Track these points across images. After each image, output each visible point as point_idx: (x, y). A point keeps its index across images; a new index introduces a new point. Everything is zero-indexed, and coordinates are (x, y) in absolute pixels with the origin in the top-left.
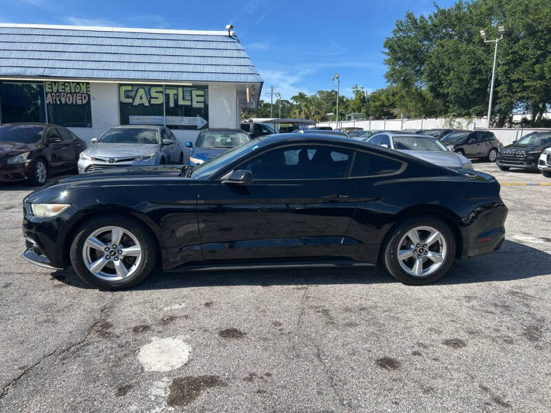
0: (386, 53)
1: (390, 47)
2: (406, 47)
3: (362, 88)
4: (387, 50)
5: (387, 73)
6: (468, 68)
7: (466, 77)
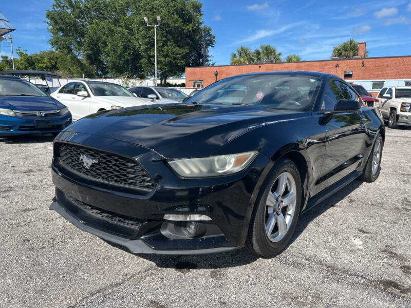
0: (48, 23)
1: (52, 19)
2: (67, 20)
3: (26, 51)
4: (48, 20)
5: (50, 40)
6: (120, 44)
7: (119, 51)
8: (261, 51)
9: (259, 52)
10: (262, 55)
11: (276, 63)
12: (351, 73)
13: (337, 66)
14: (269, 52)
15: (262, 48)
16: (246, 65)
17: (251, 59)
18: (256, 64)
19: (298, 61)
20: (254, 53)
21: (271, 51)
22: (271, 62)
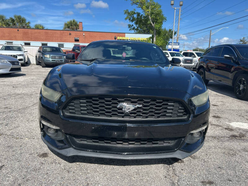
8: (15, 19)
9: (14, 20)
10: (15, 22)
11: (27, 28)
12: (78, 39)
13: (70, 34)
14: (21, 20)
15: (15, 16)
16: (4, 27)
17: (8, 24)
18: (11, 27)
19: (43, 28)
20: (9, 20)
21: (23, 21)
22: (24, 27)
